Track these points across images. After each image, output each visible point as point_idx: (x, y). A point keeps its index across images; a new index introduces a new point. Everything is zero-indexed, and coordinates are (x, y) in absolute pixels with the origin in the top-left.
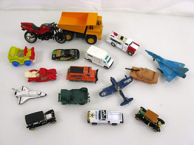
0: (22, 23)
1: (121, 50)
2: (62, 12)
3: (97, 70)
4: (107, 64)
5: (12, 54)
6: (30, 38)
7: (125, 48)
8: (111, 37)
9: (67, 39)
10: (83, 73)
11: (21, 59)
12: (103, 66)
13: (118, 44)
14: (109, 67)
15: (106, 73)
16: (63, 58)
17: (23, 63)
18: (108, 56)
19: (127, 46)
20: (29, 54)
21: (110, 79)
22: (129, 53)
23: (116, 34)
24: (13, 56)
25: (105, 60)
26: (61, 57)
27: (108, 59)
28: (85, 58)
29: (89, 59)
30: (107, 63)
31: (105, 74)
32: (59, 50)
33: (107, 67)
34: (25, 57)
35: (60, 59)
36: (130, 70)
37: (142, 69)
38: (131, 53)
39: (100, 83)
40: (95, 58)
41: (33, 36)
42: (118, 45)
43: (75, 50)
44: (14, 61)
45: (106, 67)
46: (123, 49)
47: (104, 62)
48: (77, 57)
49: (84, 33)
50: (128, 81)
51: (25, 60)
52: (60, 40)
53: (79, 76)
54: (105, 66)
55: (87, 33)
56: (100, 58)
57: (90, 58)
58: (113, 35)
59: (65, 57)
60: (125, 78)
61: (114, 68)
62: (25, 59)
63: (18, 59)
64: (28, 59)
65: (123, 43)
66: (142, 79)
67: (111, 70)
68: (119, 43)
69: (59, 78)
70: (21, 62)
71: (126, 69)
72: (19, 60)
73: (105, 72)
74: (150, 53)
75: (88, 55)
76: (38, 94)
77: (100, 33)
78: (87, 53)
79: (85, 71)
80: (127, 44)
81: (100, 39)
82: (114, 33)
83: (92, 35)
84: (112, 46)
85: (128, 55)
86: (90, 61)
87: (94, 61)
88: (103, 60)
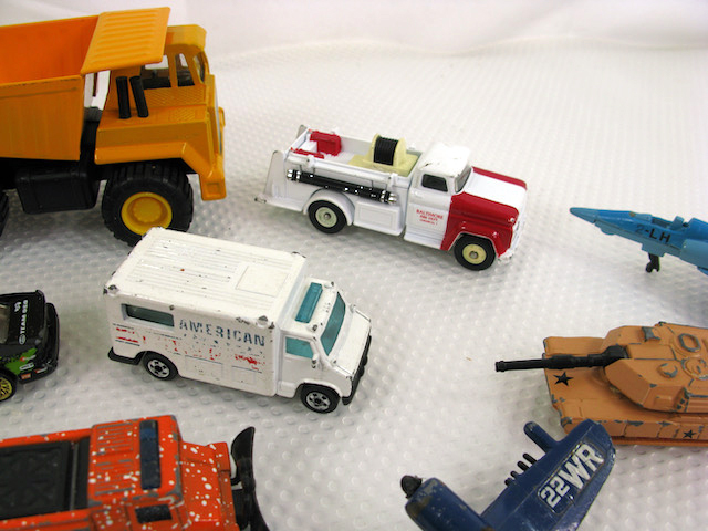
1: (396, 242)
3: (244, 441)
4: (328, 360)
7: (427, 217)
8: (297, 159)
12: (289, 388)
13: (362, 205)
14: (343, 390)
15: (330, 447)
18: (314, 293)
19: (443, 200)
22: (468, 250)
23: (329, 144)
25: (300, 330)
27: (322, 316)
28: (112, 355)
29: (144, 358)
30: (318, 351)
31: (322, 461)
33: (330, 393)
36: (541, 371)
37: (644, 334)
38: (485, 244)
40: (199, 324)
42: (363, 214)
43: (11, 299)
45: (319, 399)
46: (407, 238)
47: (296, 346)
48: (33, 355)
49: (77, 157)
50: (576, 474)
54: (305, 390)
55: (102, 155)
56: (252, 315)
57: (151, 337)
58: (311, 146)
60: (538, 454)
61: (386, 392)
65: (403, 182)
66: (674, 423)
67: (366, 415)
68: (373, 193)
73: (322, 442)
74: (613, 222)
75: (131, 311)
77: (208, 136)
78: (111, 295)
79: (108, 479)
80: (434, 182)
81: (217, 188)
82: (315, 136)
83: (145, 163)
84: (318, 234)
85: (459, 269)
86: (160, 375)
87: (195, 357)
88: (276, 334)
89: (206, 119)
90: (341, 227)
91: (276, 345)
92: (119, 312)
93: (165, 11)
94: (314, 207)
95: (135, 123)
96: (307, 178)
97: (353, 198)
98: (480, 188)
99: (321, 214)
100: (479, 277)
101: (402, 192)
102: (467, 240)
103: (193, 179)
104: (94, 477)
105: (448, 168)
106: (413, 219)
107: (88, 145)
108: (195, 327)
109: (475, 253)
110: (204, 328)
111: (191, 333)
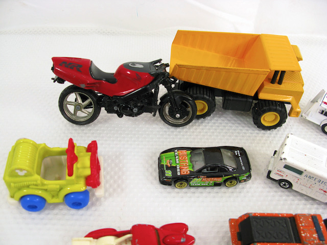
0: (54, 59)
5: (21, 170)
6: (78, 108)
8: (324, 106)
11: (53, 184)
16: (200, 179)
17: (60, 199)
20: (84, 168)
24: (25, 176)
28: (268, 177)
32: (180, 152)
34: (68, 178)
35: (189, 182)
41: (87, 102)
44: (25, 192)
51: (69, 189)
52: (178, 116)
55: (262, 96)
59: (209, 176)
62: (67, 185)
63: (43, 185)
64: (81, 187)
70: (53, 196)
72: (46, 190)
78: (283, 161)
79: (308, 235)
86: (284, 187)
87: (303, 185)
94: (325, 125)
99: (326, 128)
104: (304, 233)
108: (310, 177)
110: (314, 179)
111: (307, 179)
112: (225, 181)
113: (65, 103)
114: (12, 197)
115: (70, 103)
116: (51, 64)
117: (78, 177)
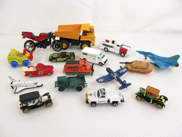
0: (23, 32)
1: (114, 53)
2: (59, 26)
4: (102, 60)
5: (12, 54)
6: (29, 47)
7: (117, 50)
8: (103, 42)
9: (63, 47)
10: (79, 64)
11: (19, 58)
12: (98, 63)
13: (110, 48)
14: (103, 63)
16: (59, 59)
17: (21, 64)
18: (101, 54)
19: (119, 48)
20: (28, 55)
21: (106, 69)
23: (108, 41)
24: (12, 56)
25: (99, 56)
26: (57, 58)
27: (102, 55)
28: (80, 59)
29: (84, 59)
30: (101, 58)
34: (23, 56)
35: (56, 60)
36: (125, 64)
37: (136, 61)
38: (123, 53)
39: (96, 76)
41: (32, 45)
42: (110, 49)
43: (71, 53)
44: (12, 60)
47: (99, 58)
48: (73, 57)
49: (78, 39)
50: (124, 71)
51: (24, 59)
52: (57, 47)
53: (75, 67)
54: (100, 63)
55: (81, 40)
56: (95, 54)
57: (85, 56)
58: (106, 41)
59: (61, 58)
60: (120, 69)
63: (17, 58)
64: (27, 59)
65: (115, 46)
66: (137, 69)
68: (111, 47)
69: (55, 73)
70: (20, 63)
71: (120, 63)
72: (18, 60)
74: (141, 53)
76: (34, 83)
77: (93, 38)
80: (118, 46)
81: (93, 45)
82: (106, 40)
83: (86, 41)
84: (105, 52)
85: (121, 56)
87: (89, 59)
88: (97, 56)
89: (93, 36)
90: (108, 51)
91: (97, 58)
92: (82, 53)
93: (90, 24)
94: (105, 48)
95: (85, 36)
96: (104, 45)
97: (109, 47)
98: (123, 47)
99: (105, 49)
100: (123, 58)
101: (115, 47)
102: (122, 53)
103: (91, 44)
105: (120, 44)
106: (116, 50)
107: (80, 39)
108: (89, 55)
109: (123, 54)
111: (89, 56)
112: (67, 59)
113: (26, 46)
114: (9, 63)
115: (27, 46)
116: (22, 33)
117: (26, 57)
